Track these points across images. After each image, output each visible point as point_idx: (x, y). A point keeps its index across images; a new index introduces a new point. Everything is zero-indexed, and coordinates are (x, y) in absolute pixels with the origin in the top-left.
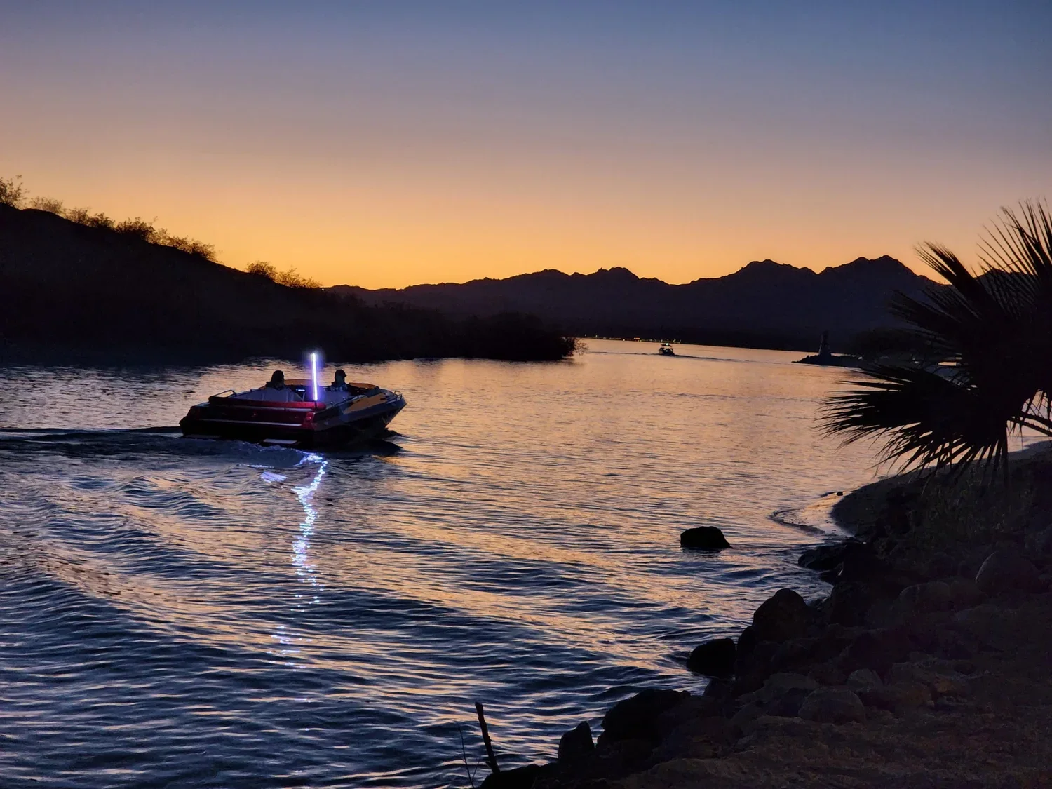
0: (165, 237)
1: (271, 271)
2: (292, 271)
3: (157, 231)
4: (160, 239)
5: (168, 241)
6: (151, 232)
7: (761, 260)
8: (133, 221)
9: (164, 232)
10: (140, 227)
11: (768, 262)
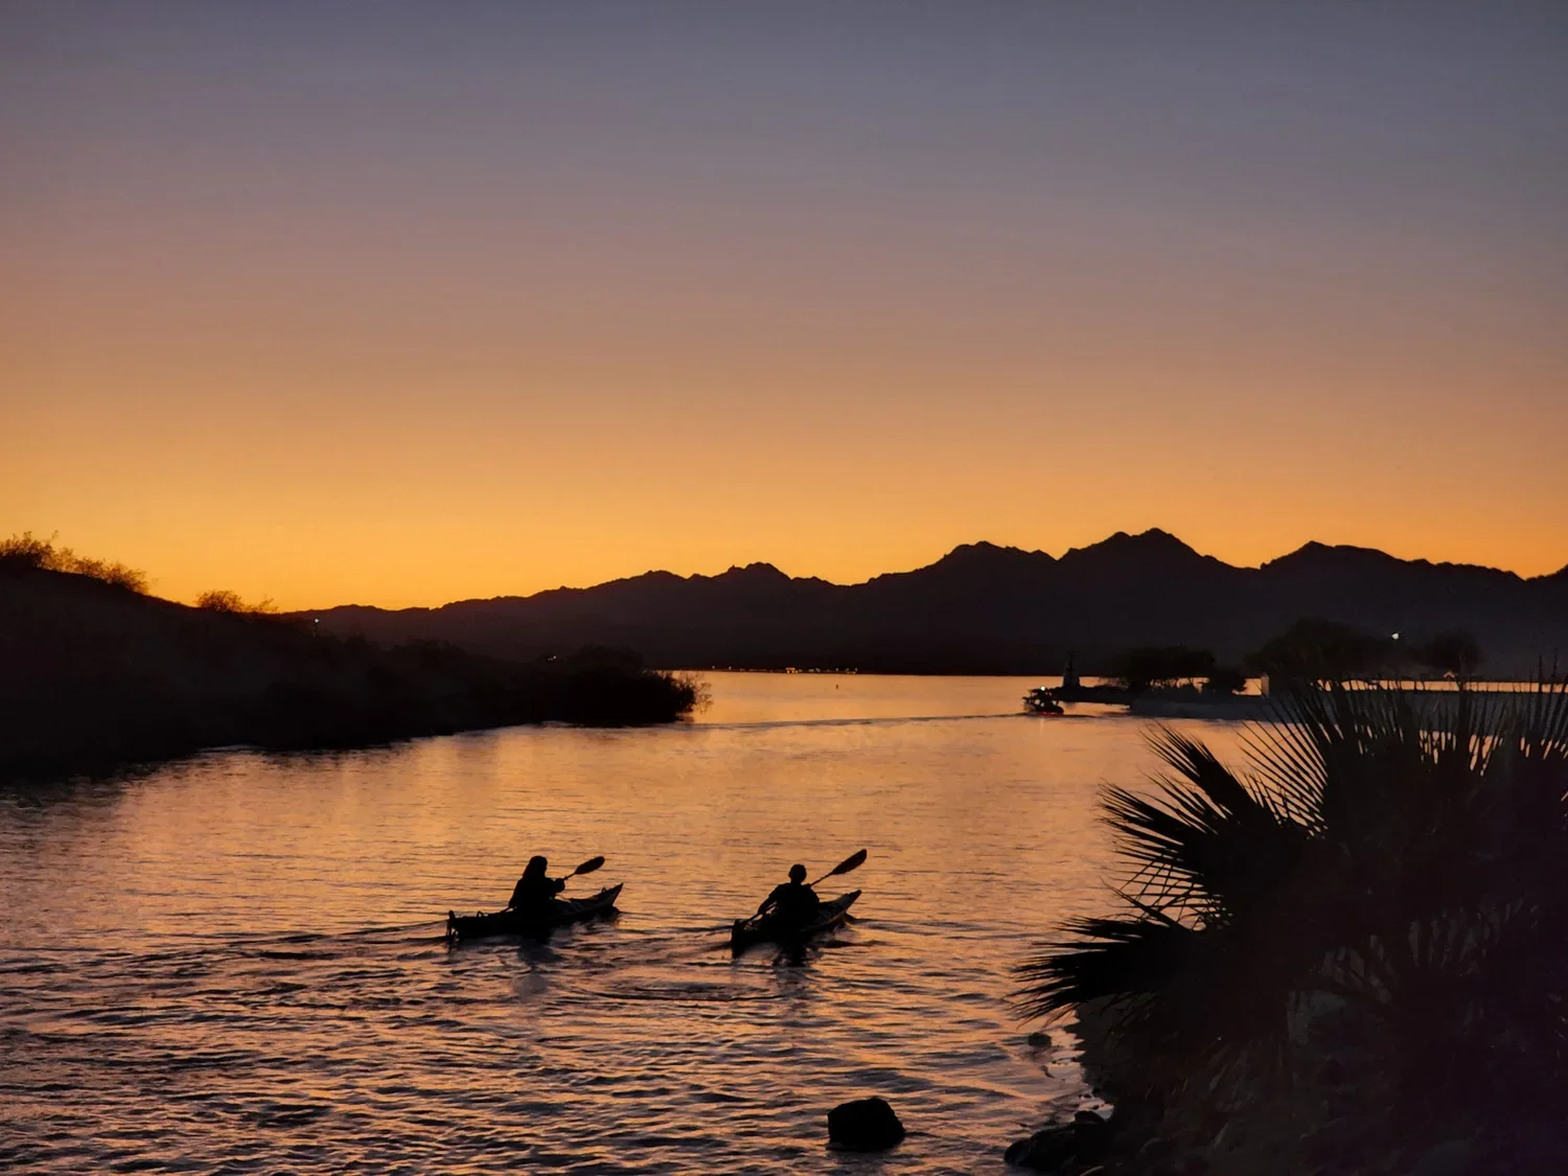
0: (70, 560)
1: (234, 602)
2: (266, 602)
3: (57, 552)
4: (62, 565)
5: (75, 566)
6: (48, 554)
7: (973, 542)
8: (21, 538)
9: (67, 552)
10: (30, 549)
11: (984, 545)
